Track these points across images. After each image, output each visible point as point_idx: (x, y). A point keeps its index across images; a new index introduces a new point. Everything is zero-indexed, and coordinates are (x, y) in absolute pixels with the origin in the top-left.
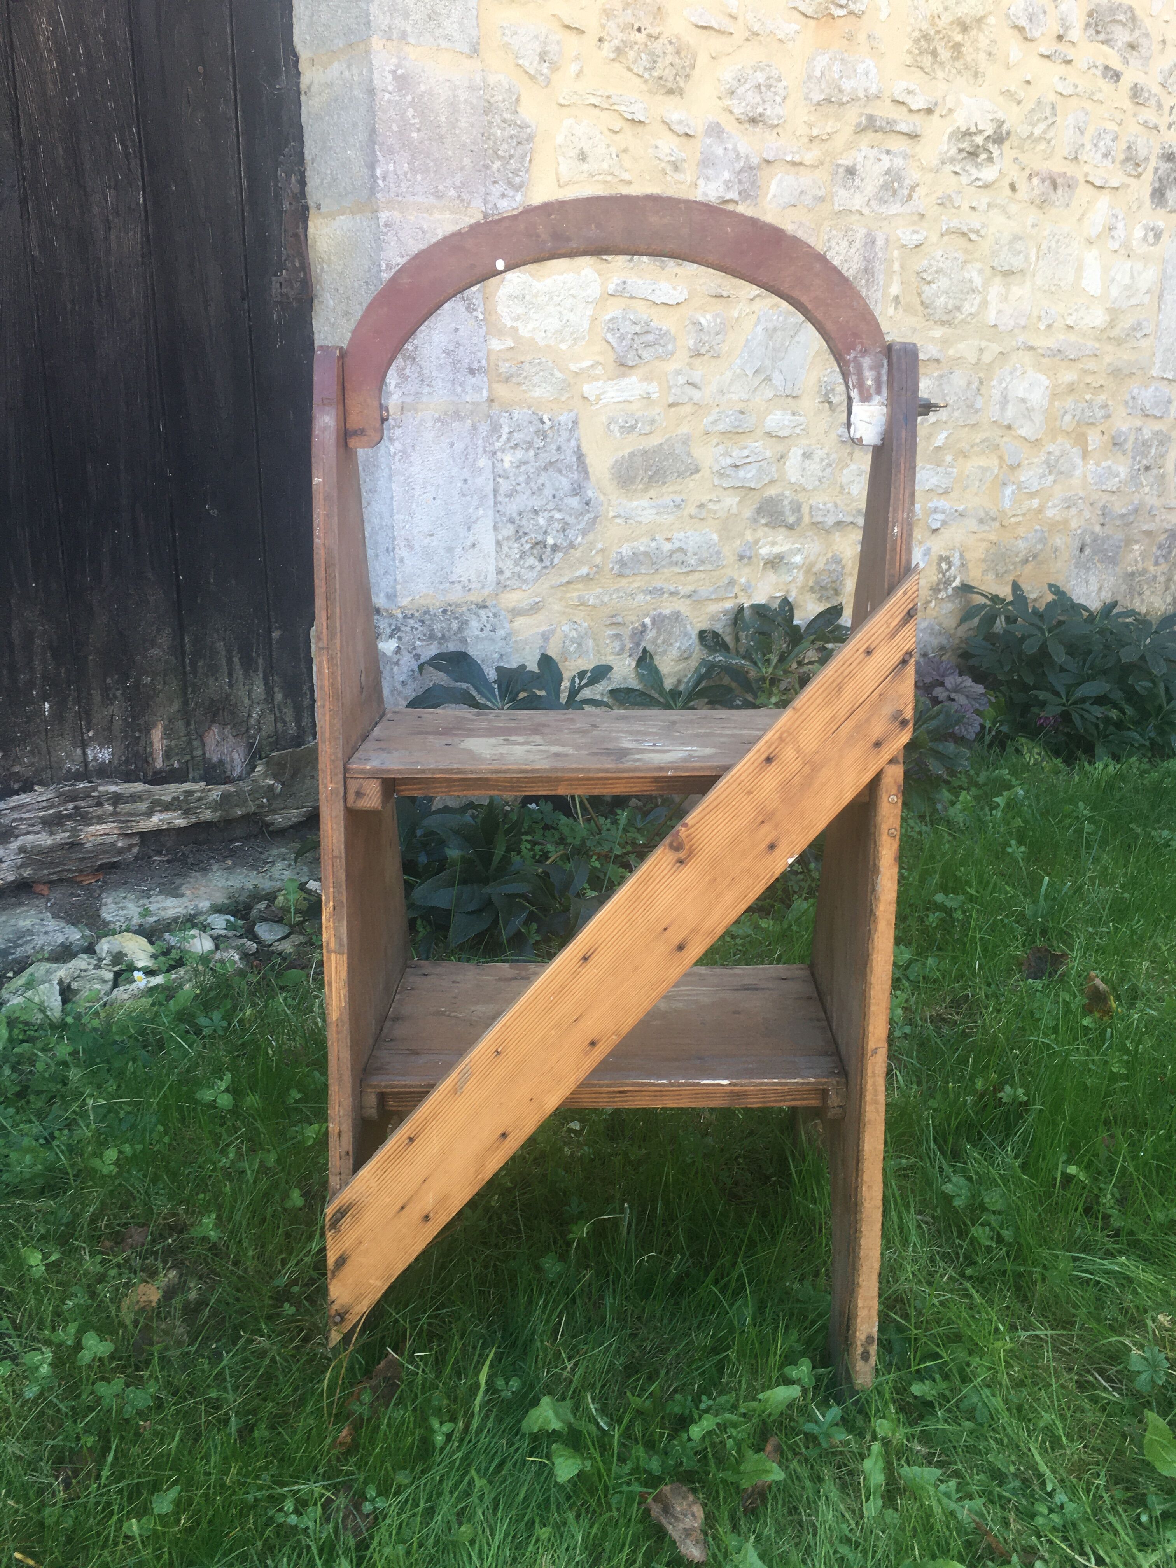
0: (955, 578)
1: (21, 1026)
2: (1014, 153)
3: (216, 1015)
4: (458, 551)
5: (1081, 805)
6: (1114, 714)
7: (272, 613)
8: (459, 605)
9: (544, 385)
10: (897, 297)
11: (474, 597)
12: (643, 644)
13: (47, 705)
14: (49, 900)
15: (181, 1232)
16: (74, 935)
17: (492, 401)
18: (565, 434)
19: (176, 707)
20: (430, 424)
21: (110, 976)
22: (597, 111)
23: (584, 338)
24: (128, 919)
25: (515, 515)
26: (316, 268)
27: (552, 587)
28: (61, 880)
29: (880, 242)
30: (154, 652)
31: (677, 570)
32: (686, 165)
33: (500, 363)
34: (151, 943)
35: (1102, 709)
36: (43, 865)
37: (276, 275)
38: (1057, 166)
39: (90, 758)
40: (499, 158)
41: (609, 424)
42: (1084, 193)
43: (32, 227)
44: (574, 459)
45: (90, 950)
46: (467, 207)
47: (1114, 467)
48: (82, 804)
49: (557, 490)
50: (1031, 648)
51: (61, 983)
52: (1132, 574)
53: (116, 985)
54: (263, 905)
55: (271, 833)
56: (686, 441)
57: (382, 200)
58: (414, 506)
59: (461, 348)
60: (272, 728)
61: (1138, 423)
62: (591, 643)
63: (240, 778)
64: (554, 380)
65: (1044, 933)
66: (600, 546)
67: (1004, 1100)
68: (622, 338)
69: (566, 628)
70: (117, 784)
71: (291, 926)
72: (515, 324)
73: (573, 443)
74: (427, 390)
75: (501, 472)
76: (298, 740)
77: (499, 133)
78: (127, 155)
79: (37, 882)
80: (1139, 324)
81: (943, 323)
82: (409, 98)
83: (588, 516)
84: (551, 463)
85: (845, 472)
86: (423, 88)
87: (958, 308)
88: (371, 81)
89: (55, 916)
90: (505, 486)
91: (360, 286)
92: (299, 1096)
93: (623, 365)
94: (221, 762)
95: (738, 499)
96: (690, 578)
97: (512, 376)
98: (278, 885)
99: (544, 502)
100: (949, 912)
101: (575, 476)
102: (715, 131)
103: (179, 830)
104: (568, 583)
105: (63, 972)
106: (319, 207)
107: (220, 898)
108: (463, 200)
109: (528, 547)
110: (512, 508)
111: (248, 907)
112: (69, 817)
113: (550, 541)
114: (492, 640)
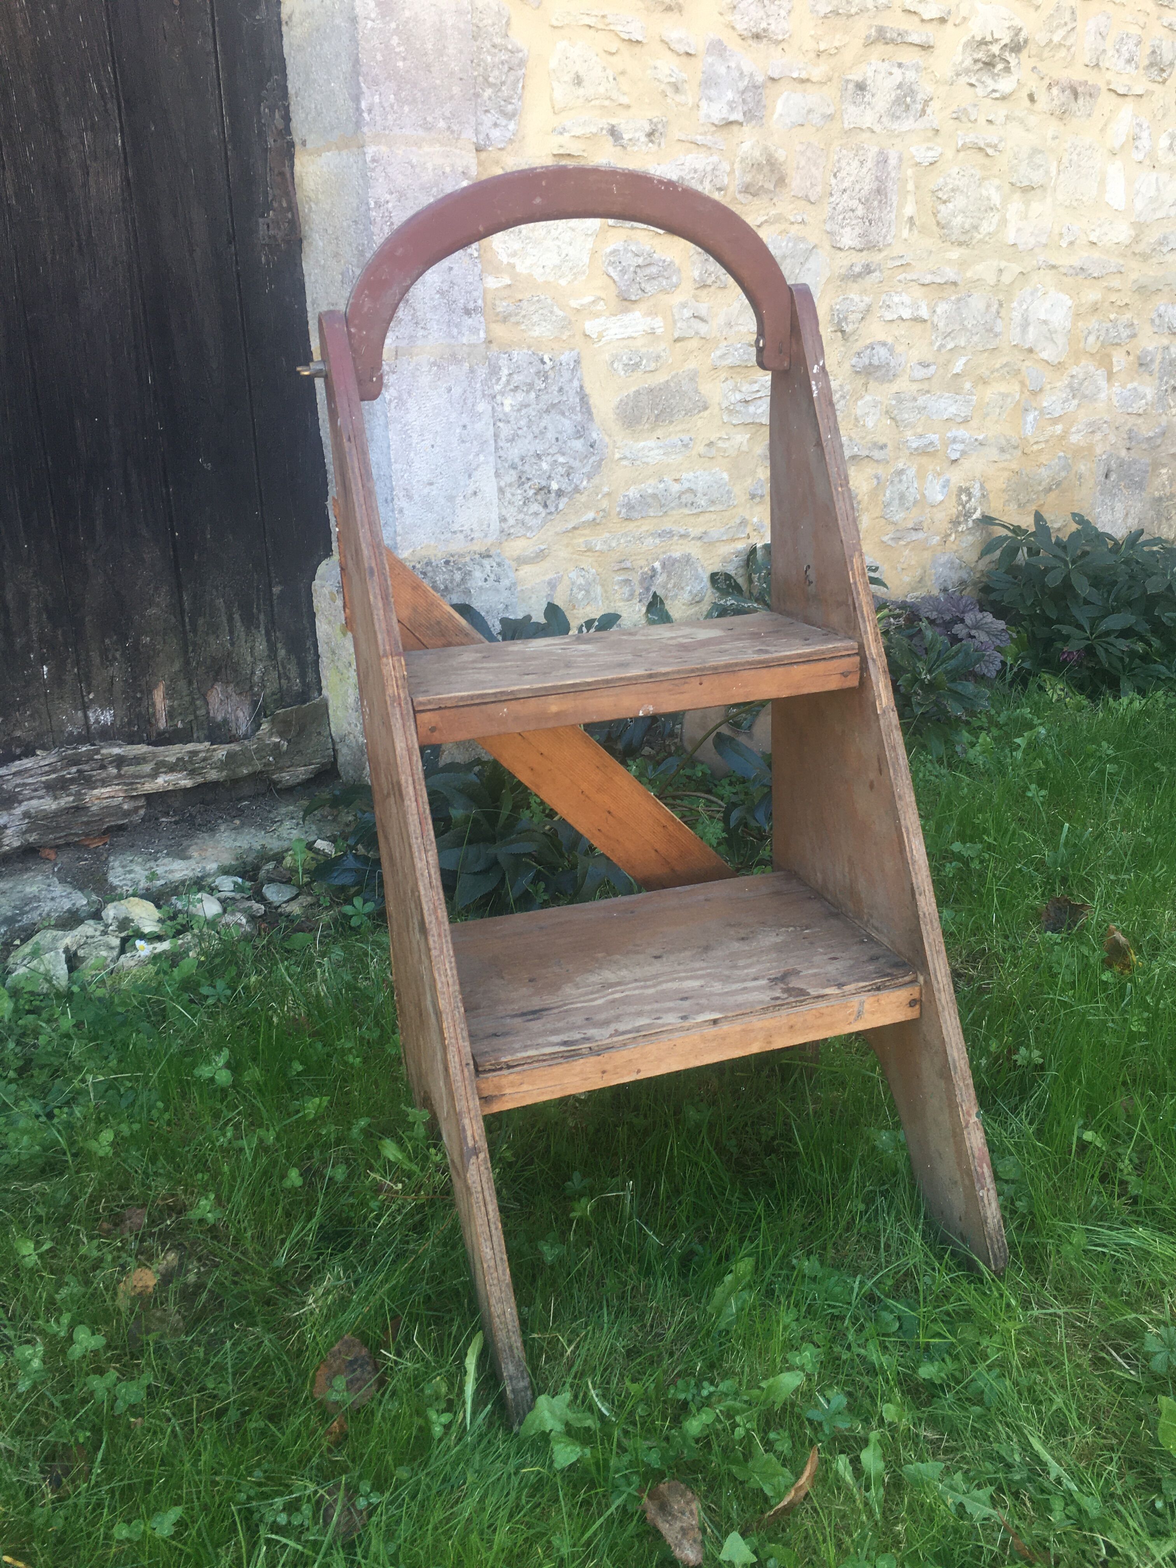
0: (975, 509)
1: (26, 996)
2: (1032, 62)
3: (220, 984)
4: (460, 499)
5: (1104, 744)
6: (1140, 647)
7: (272, 568)
8: (462, 556)
9: (544, 324)
10: (912, 218)
11: (478, 547)
12: (653, 589)
13: (45, 669)
14: (56, 865)
15: (180, 1213)
16: (80, 900)
17: (490, 342)
18: (567, 375)
19: (177, 666)
20: (425, 369)
21: (116, 942)
22: (592, 31)
23: (584, 273)
24: (136, 883)
25: (517, 460)
26: (304, 209)
27: (557, 534)
28: (68, 844)
29: (893, 161)
30: (152, 611)
31: (686, 511)
32: (686, 86)
33: (497, 302)
34: (158, 907)
35: (1128, 642)
36: (48, 829)
37: (263, 216)
38: (1077, 74)
39: (92, 720)
40: (491, 85)
41: (612, 363)
42: (1106, 101)
43: (8, 174)
44: (578, 400)
45: (97, 916)
46: (458, 139)
47: (1140, 389)
48: (86, 767)
49: (560, 433)
50: (1053, 580)
51: (67, 950)
52: (1160, 499)
53: (123, 951)
54: (271, 866)
55: (279, 791)
56: (693, 377)
57: (369, 134)
58: (412, 455)
59: (456, 288)
60: (276, 685)
61: (1165, 342)
62: (599, 589)
63: (246, 737)
64: (554, 318)
65: (1064, 880)
66: (606, 489)
67: (1019, 1063)
68: (623, 272)
69: (573, 575)
70: (120, 746)
71: (299, 887)
72: (512, 261)
73: (576, 383)
74: (421, 333)
75: (501, 416)
76: (303, 697)
77: (489, 58)
78: (102, 95)
79: (44, 847)
80: (1165, 238)
81: (960, 244)
82: (393, 25)
83: (594, 458)
84: (553, 405)
85: (859, 403)
86: (407, 13)
87: (976, 228)
88: (353, 9)
89: (62, 881)
90: (506, 430)
91: (349, 226)
92: (300, 1068)
93: (625, 300)
94: (225, 721)
95: (748, 436)
96: (701, 519)
97: (510, 315)
98: (286, 844)
99: (547, 446)
100: (966, 862)
101: (579, 417)
102: (718, 48)
103: (185, 790)
104: (575, 528)
105: (69, 939)
106: (304, 143)
107: (227, 859)
108: (453, 132)
109: (531, 492)
110: (514, 453)
111: (257, 868)
112: (72, 781)
113: (554, 486)
114: (497, 591)
